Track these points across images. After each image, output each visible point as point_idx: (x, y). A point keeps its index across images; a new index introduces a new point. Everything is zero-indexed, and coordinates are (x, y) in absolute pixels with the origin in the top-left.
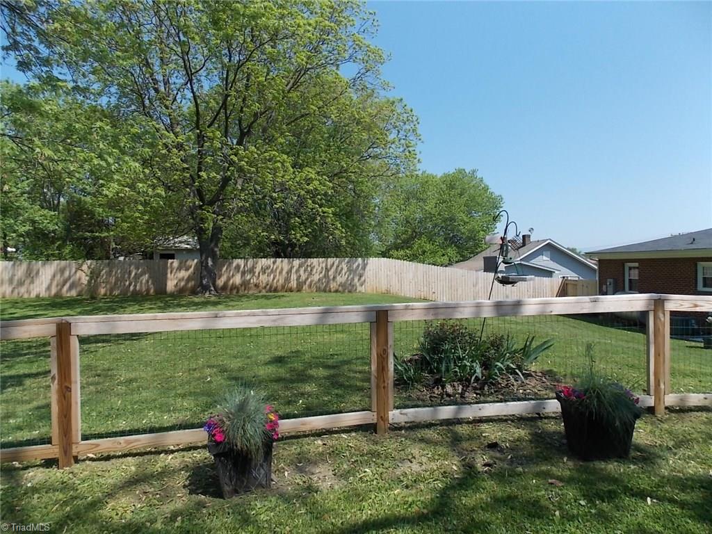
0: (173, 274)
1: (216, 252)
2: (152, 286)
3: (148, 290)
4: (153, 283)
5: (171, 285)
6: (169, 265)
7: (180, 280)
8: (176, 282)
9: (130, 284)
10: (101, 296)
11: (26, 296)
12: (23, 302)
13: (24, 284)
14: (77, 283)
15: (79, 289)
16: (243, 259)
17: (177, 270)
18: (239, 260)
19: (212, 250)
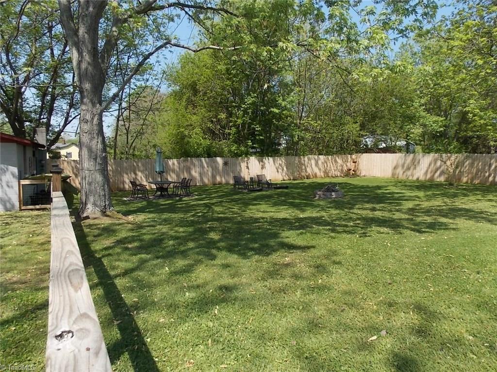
9: (489, 176)
10: (462, 184)
11: (410, 178)
12: (405, 182)
13: (410, 169)
14: (445, 172)
15: (446, 176)
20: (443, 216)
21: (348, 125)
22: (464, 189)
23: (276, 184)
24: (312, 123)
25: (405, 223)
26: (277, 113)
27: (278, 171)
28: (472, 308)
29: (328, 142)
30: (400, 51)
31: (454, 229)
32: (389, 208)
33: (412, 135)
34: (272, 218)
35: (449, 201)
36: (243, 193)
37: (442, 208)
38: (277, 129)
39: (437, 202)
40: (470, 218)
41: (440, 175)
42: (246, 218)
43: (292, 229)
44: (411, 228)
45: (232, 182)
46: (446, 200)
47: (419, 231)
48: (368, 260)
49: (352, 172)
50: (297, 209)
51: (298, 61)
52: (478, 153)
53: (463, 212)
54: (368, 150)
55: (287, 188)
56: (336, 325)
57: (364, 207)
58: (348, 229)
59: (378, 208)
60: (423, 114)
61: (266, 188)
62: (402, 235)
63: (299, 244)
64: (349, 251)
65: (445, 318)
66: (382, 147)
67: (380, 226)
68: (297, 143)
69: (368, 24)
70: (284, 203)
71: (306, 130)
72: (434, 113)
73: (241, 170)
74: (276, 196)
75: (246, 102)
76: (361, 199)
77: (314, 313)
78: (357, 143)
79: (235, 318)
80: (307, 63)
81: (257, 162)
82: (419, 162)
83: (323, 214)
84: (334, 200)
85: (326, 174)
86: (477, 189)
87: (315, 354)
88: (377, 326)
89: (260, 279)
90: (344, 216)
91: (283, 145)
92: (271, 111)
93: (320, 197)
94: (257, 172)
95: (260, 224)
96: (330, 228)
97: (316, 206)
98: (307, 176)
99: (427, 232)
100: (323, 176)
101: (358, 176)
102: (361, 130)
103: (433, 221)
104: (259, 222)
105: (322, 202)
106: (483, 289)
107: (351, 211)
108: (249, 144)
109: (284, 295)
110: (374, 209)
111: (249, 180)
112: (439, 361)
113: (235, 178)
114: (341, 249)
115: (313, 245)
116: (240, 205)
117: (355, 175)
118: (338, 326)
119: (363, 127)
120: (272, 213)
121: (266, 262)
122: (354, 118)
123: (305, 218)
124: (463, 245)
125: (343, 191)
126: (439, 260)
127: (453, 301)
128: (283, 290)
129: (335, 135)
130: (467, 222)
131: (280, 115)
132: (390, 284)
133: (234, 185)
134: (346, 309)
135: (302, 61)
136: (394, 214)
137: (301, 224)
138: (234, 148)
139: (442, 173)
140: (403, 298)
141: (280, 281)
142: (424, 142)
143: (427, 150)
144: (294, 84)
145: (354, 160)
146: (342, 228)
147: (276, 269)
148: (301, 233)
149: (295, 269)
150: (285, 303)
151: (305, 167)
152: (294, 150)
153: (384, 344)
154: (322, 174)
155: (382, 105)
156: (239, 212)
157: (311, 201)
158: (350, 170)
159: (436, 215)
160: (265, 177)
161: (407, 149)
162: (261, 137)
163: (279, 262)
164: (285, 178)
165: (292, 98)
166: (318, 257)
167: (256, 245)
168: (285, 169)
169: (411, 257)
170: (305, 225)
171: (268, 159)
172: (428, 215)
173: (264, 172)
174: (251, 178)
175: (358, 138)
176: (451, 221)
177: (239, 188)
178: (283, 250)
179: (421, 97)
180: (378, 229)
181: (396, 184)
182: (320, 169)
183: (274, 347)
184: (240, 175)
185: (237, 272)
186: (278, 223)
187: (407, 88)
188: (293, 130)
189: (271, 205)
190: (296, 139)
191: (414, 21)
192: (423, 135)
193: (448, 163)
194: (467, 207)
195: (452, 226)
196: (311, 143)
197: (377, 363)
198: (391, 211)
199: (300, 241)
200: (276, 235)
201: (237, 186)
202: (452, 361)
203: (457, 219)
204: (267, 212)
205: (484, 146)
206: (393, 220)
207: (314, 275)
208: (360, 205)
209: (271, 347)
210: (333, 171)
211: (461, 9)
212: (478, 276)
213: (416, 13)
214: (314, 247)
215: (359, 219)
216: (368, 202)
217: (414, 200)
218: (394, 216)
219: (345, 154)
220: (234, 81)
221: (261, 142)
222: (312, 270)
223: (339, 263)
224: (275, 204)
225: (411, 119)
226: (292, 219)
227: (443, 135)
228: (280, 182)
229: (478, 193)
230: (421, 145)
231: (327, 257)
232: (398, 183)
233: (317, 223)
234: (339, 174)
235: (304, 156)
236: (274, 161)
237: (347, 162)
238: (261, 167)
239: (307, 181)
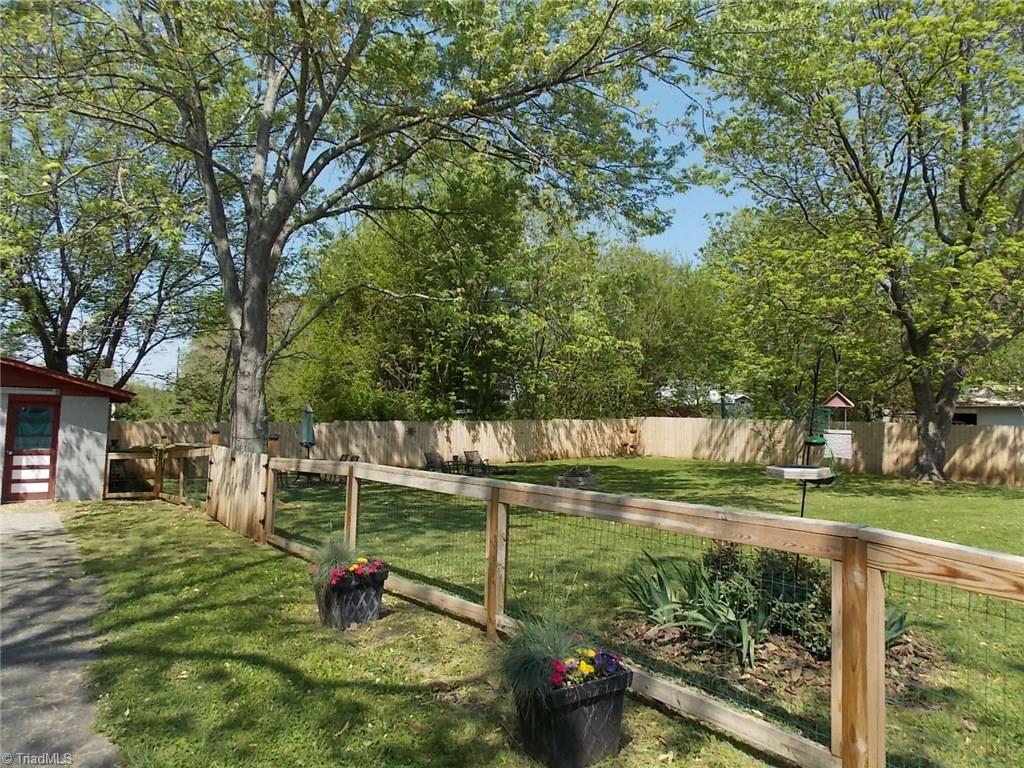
0: (891, 446)
1: (948, 413)
2: (862, 460)
3: (856, 465)
4: (863, 457)
5: (888, 462)
6: (886, 431)
7: (902, 455)
8: (895, 458)
11: (722, 460)
13: (720, 446)
16: (1013, 427)
17: (897, 439)
18: (1005, 428)
19: (941, 408)
21: (619, 370)
23: (497, 467)
26: (500, 347)
27: (501, 447)
41: (764, 456)
49: (629, 449)
54: (657, 411)
55: (515, 473)
61: (480, 474)
68: (534, 398)
73: (436, 442)
78: (637, 399)
81: (465, 430)
82: (733, 434)
85: (585, 452)
91: (512, 399)
92: (490, 344)
94: (465, 447)
98: (551, 455)
100: (580, 456)
101: (640, 456)
102: (639, 378)
108: (451, 397)
111: (451, 459)
113: (426, 456)
117: (634, 454)
119: (645, 372)
129: (597, 385)
138: (425, 405)
145: (632, 428)
151: (548, 440)
152: (529, 410)
154: (578, 452)
158: (626, 445)
160: (479, 456)
162: (473, 387)
164: (513, 459)
168: (513, 442)
171: (485, 426)
173: (477, 447)
174: (455, 458)
175: (635, 391)
182: (574, 445)
184: (435, 451)
188: (528, 375)
190: (532, 390)
196: (559, 397)
210: (597, 446)
219: (617, 417)
221: (473, 395)
228: (504, 465)
234: (607, 452)
235: (545, 419)
236: (495, 430)
237: (621, 431)
238: (471, 438)
239: (550, 463)
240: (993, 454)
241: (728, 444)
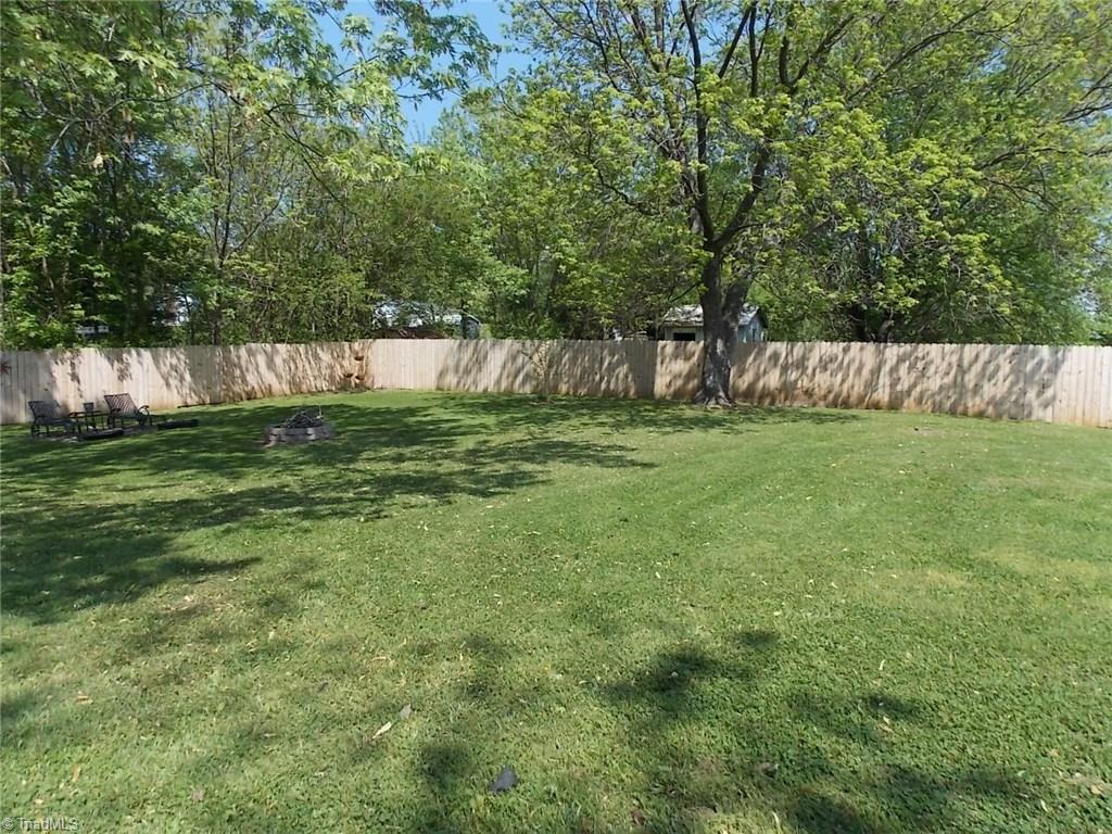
0: (664, 366)
1: (733, 328)
2: (632, 384)
3: (626, 391)
4: (634, 380)
5: (661, 385)
6: (659, 349)
7: (675, 377)
8: (668, 380)
9: (601, 379)
10: (559, 397)
11: (472, 389)
12: (462, 398)
13: (470, 372)
14: (532, 374)
15: (534, 383)
16: (785, 343)
17: (671, 359)
18: (778, 344)
19: (727, 323)
20: (527, 460)
21: (339, 275)
22: (563, 407)
23: (164, 417)
24: (254, 265)
25: (459, 481)
26: (156, 235)
27: (168, 385)
28: (564, 623)
29: (295, 312)
30: (441, 125)
31: (543, 482)
32: (430, 453)
33: (471, 302)
34: (147, 503)
35: (537, 431)
36: (63, 446)
37: (525, 444)
38: (161, 276)
39: (518, 435)
40: (571, 458)
41: (523, 383)
42: (69, 511)
43: (204, 525)
44: (470, 489)
45: (24, 417)
46: (534, 429)
47: (485, 494)
48: (382, 566)
49: (354, 381)
50: (222, 476)
51: (207, 111)
52: (582, 339)
53: (559, 450)
54: (386, 332)
55: (193, 424)
56: (306, 724)
57: (381, 455)
58: (341, 506)
59: (409, 455)
60: (490, 260)
61: (135, 428)
62: (453, 506)
63: (223, 557)
64: (343, 556)
65: (518, 652)
66: (415, 325)
67: (410, 492)
68: (217, 314)
69: (357, 54)
70: (184, 462)
71: (240, 281)
72: (509, 260)
73: (53, 383)
74: (164, 448)
75: (59, 201)
76: (372, 440)
77: (254, 709)
78: (362, 317)
79: (24, 782)
80: (230, 119)
81: (104, 363)
82: (485, 357)
83: (287, 478)
84: (314, 446)
85: (296, 386)
86: (583, 406)
87: (251, 804)
88: (394, 701)
89: (108, 662)
90: (337, 478)
91: (182, 319)
92: (138, 231)
93: (279, 440)
94: (106, 388)
95: (115, 522)
96: (301, 509)
97: (269, 464)
98: (247, 393)
99: (499, 493)
100: (288, 392)
101: (369, 389)
102: (368, 287)
103: (510, 471)
104: (111, 518)
105: (285, 451)
106: (583, 584)
107: (351, 467)
108: (75, 312)
109: (177, 688)
110: (399, 459)
111: (81, 409)
112: (505, 735)
113: (34, 406)
114: (324, 554)
115: (259, 554)
116: (52, 479)
117: (361, 387)
118: (309, 726)
119: (372, 280)
120: (151, 492)
121: (127, 618)
122: (352, 259)
123: (241, 494)
124: (556, 510)
125: (333, 423)
126: (514, 543)
127: (535, 618)
128: (175, 677)
129: (311, 297)
130: (565, 466)
131: (166, 243)
132: (424, 608)
133: (34, 426)
134: (330, 682)
135: (217, 113)
136: (439, 465)
137: (228, 508)
138: (26, 324)
139: (527, 377)
140: (447, 631)
141: (167, 656)
142: (495, 316)
143: (501, 332)
144: (199, 167)
145: (357, 353)
146: (328, 506)
147: (156, 629)
148: (228, 531)
149: (209, 619)
150: (178, 705)
151: (242, 371)
152: (207, 331)
153: (405, 734)
154: (286, 388)
155: (411, 237)
156: (47, 496)
157: (256, 452)
158: (350, 375)
159: (514, 459)
160: (131, 401)
161: (465, 331)
162: (112, 297)
163: (167, 609)
164: (189, 401)
165: (195, 200)
166: (270, 581)
167: (100, 579)
168: (188, 377)
169: (467, 546)
170: (239, 509)
171: (139, 354)
172: (501, 461)
173: (128, 387)
174: (89, 406)
175: (362, 305)
176: (539, 468)
177: (49, 434)
178: (179, 579)
179: (484, 226)
180: (406, 498)
181: (446, 402)
182: (279, 377)
183: (144, 821)
184: (51, 396)
185: (38, 659)
186: (167, 515)
187: (456, 204)
188: (205, 281)
189: (149, 472)
190: (213, 302)
191: (450, 68)
192: (492, 302)
193: (536, 358)
194: (566, 439)
195: (541, 477)
196: (254, 313)
197: (390, 778)
198: (435, 459)
199: (224, 551)
200: (157, 545)
201: (43, 429)
202: (526, 729)
203: (550, 463)
204: (135, 489)
205: (593, 326)
206: (436, 477)
207: (258, 623)
208: (370, 452)
209: (135, 825)
210: (312, 379)
211: (543, 64)
212: (577, 562)
213: (452, 50)
214: (257, 560)
215: (366, 482)
216: (387, 444)
217: (477, 433)
218: (439, 468)
219: (336, 340)
220: (14, 138)
221: (114, 309)
222: (254, 612)
223: (320, 585)
224: (159, 468)
225: (469, 269)
226: (206, 500)
227: (526, 303)
228: (174, 411)
229: (584, 411)
230: (488, 322)
231: (291, 576)
232: (449, 399)
233: (270, 501)
234: (325, 386)
235: (237, 344)
236: (156, 359)
237: (343, 358)
238: (116, 374)
239: (248, 405)
240: (765, 372)
241: (480, 369)
